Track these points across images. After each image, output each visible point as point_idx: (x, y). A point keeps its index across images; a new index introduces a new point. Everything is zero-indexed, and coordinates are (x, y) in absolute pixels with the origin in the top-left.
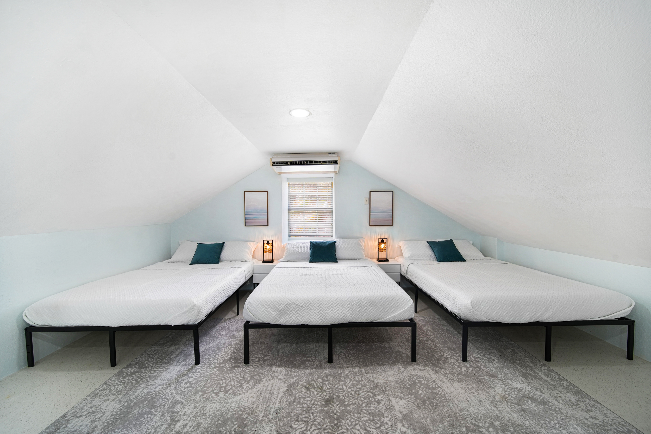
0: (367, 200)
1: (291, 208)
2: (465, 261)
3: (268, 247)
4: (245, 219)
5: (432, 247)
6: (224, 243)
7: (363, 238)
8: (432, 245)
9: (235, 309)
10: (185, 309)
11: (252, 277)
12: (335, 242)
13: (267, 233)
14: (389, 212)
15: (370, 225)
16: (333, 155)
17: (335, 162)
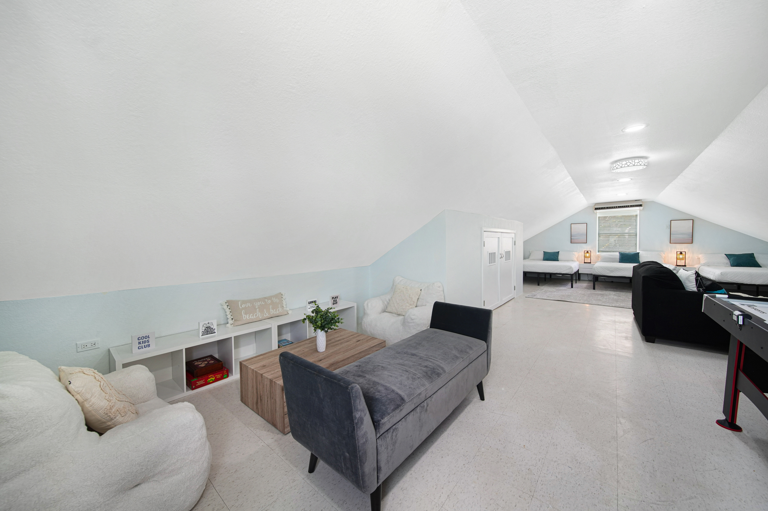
0: (668, 226)
1: (600, 233)
2: (761, 267)
3: (588, 255)
4: (571, 239)
5: (729, 258)
6: (559, 252)
7: (663, 251)
8: (729, 256)
9: (570, 284)
10: (568, 268)
11: (578, 270)
12: (639, 253)
13: (586, 247)
14: (690, 234)
15: (670, 243)
16: (639, 201)
17: (641, 205)
